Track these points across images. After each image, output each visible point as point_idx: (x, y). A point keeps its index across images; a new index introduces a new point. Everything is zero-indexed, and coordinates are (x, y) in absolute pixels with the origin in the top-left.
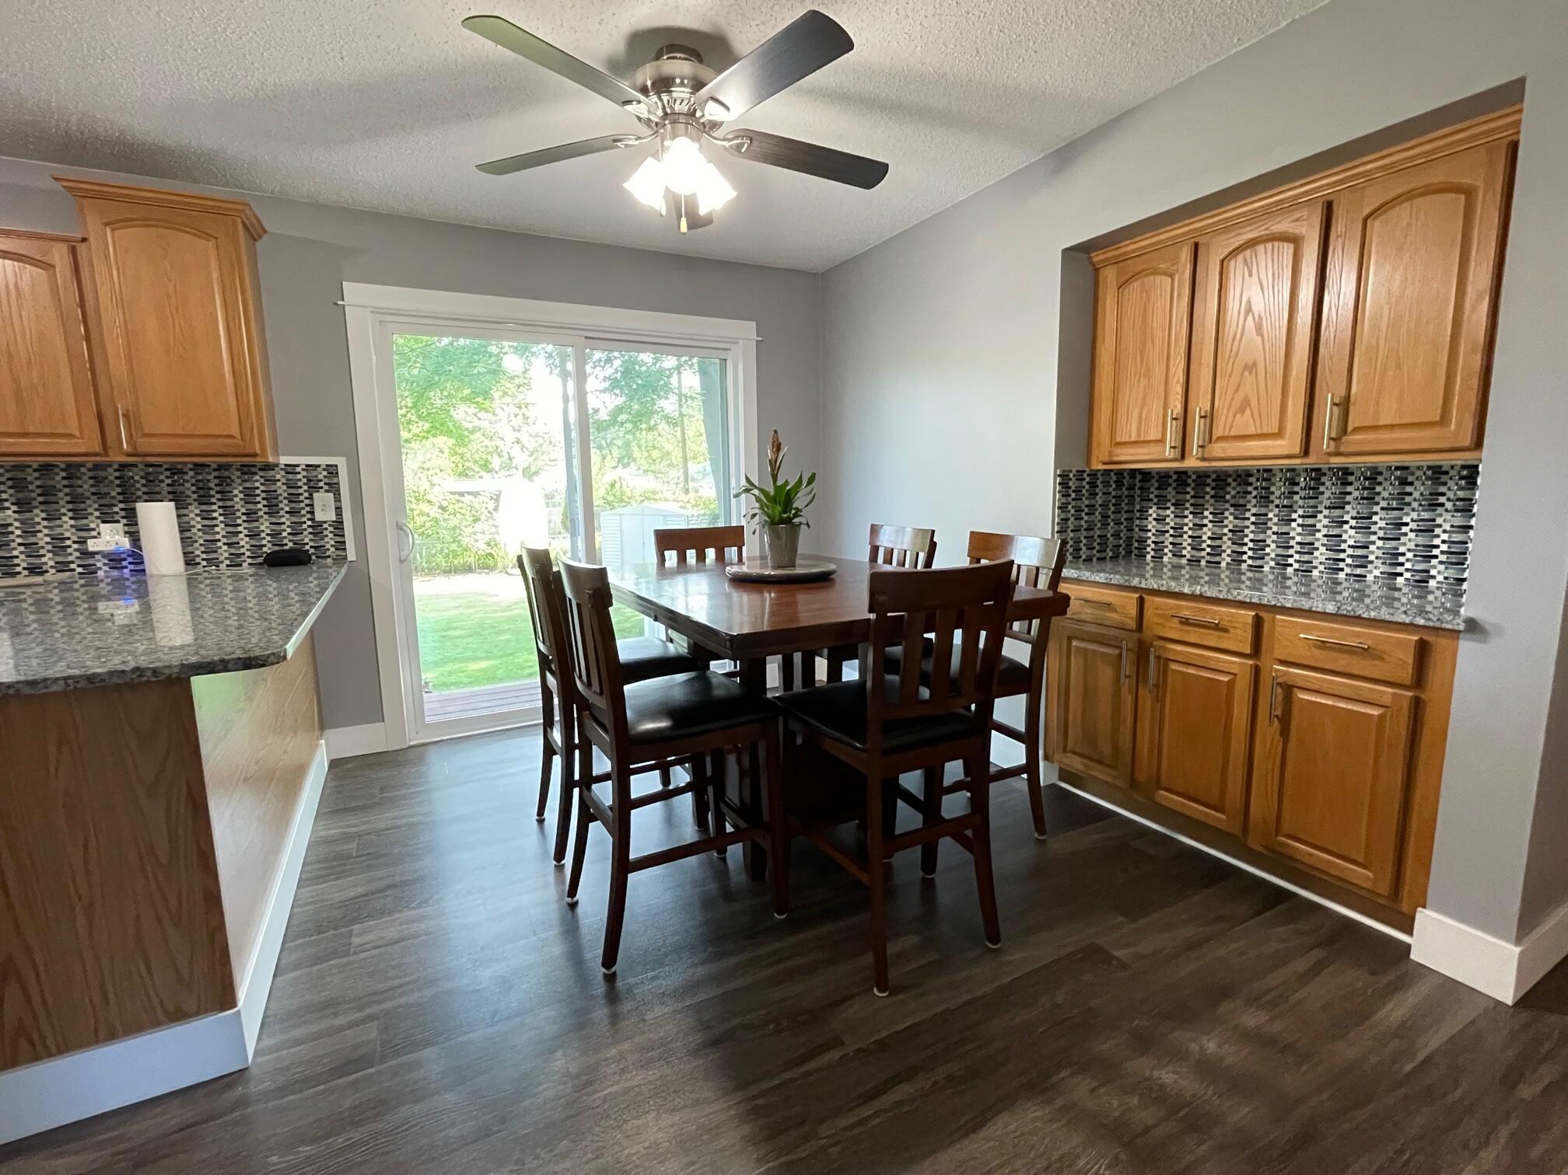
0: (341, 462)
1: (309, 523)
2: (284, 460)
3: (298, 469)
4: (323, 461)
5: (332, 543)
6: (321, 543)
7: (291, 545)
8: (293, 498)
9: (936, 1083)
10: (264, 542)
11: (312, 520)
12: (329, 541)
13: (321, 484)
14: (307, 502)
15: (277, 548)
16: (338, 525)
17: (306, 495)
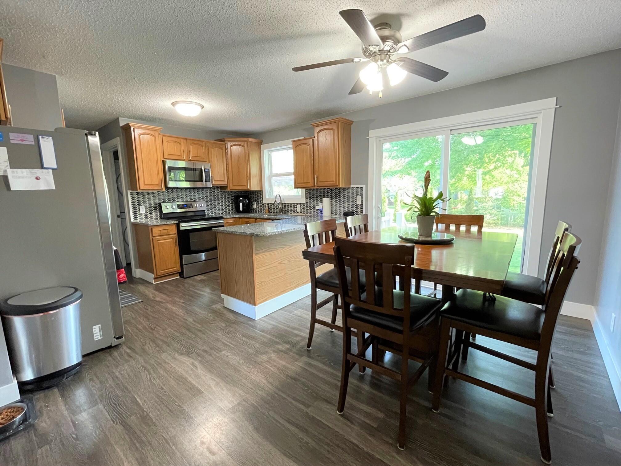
0: (364, 186)
1: (355, 204)
2: (352, 186)
3: (354, 189)
4: (360, 186)
5: (360, 211)
6: (357, 210)
7: (351, 210)
8: (353, 197)
9: (303, 439)
10: (346, 209)
11: (356, 203)
12: (359, 210)
13: (359, 193)
14: (355, 198)
15: (348, 211)
16: (362, 205)
17: (355, 196)
